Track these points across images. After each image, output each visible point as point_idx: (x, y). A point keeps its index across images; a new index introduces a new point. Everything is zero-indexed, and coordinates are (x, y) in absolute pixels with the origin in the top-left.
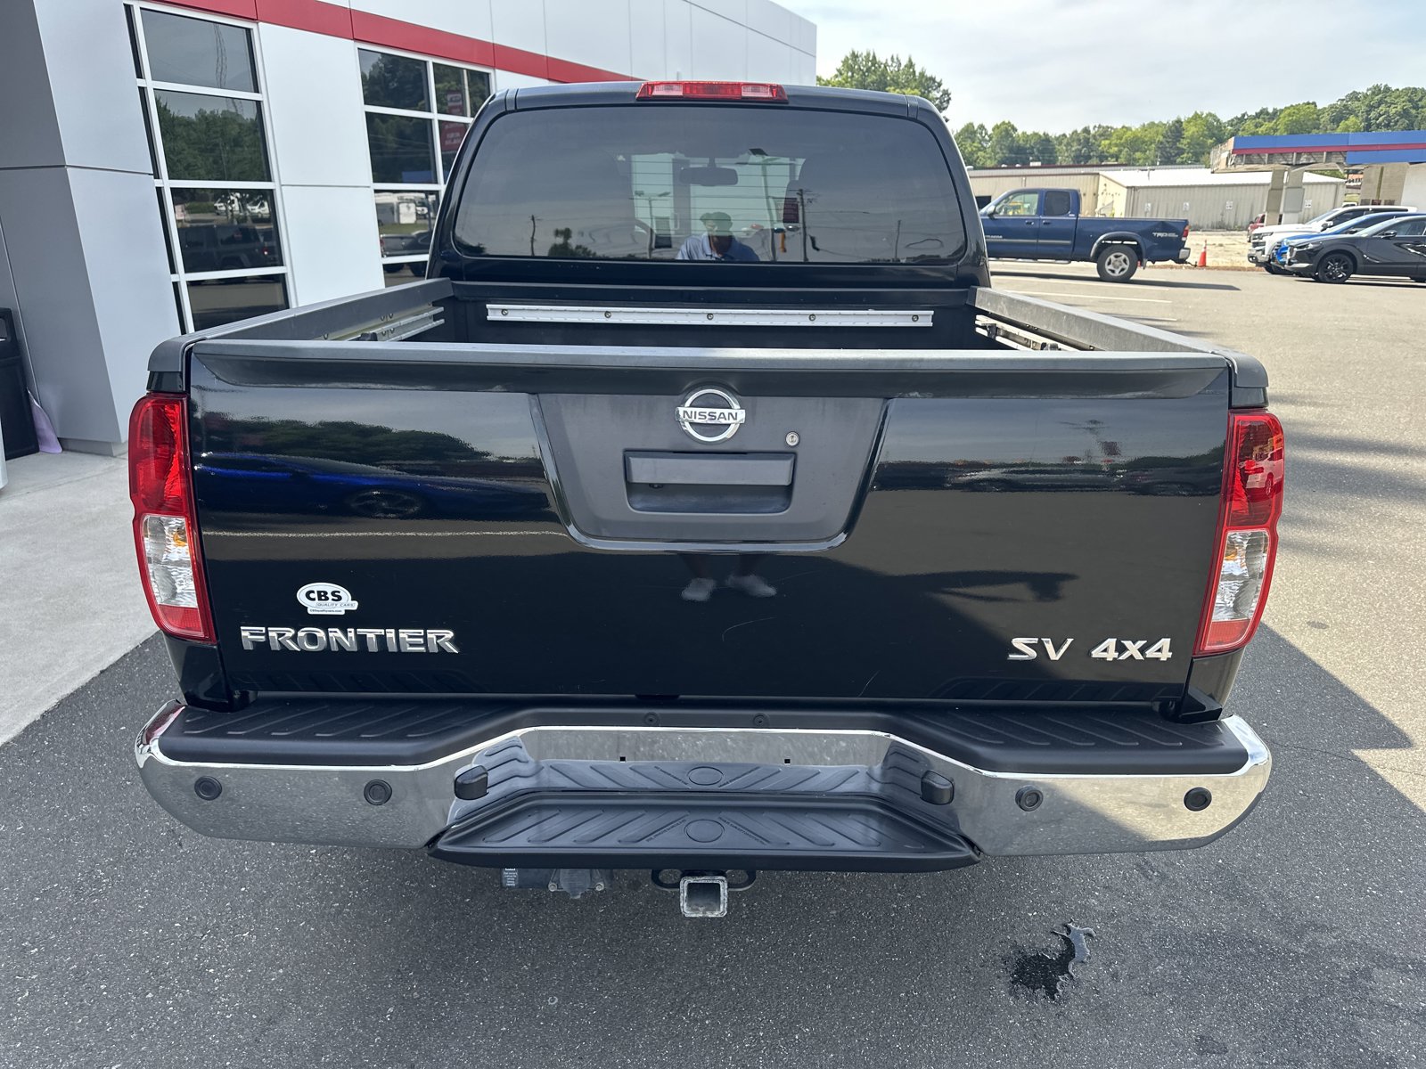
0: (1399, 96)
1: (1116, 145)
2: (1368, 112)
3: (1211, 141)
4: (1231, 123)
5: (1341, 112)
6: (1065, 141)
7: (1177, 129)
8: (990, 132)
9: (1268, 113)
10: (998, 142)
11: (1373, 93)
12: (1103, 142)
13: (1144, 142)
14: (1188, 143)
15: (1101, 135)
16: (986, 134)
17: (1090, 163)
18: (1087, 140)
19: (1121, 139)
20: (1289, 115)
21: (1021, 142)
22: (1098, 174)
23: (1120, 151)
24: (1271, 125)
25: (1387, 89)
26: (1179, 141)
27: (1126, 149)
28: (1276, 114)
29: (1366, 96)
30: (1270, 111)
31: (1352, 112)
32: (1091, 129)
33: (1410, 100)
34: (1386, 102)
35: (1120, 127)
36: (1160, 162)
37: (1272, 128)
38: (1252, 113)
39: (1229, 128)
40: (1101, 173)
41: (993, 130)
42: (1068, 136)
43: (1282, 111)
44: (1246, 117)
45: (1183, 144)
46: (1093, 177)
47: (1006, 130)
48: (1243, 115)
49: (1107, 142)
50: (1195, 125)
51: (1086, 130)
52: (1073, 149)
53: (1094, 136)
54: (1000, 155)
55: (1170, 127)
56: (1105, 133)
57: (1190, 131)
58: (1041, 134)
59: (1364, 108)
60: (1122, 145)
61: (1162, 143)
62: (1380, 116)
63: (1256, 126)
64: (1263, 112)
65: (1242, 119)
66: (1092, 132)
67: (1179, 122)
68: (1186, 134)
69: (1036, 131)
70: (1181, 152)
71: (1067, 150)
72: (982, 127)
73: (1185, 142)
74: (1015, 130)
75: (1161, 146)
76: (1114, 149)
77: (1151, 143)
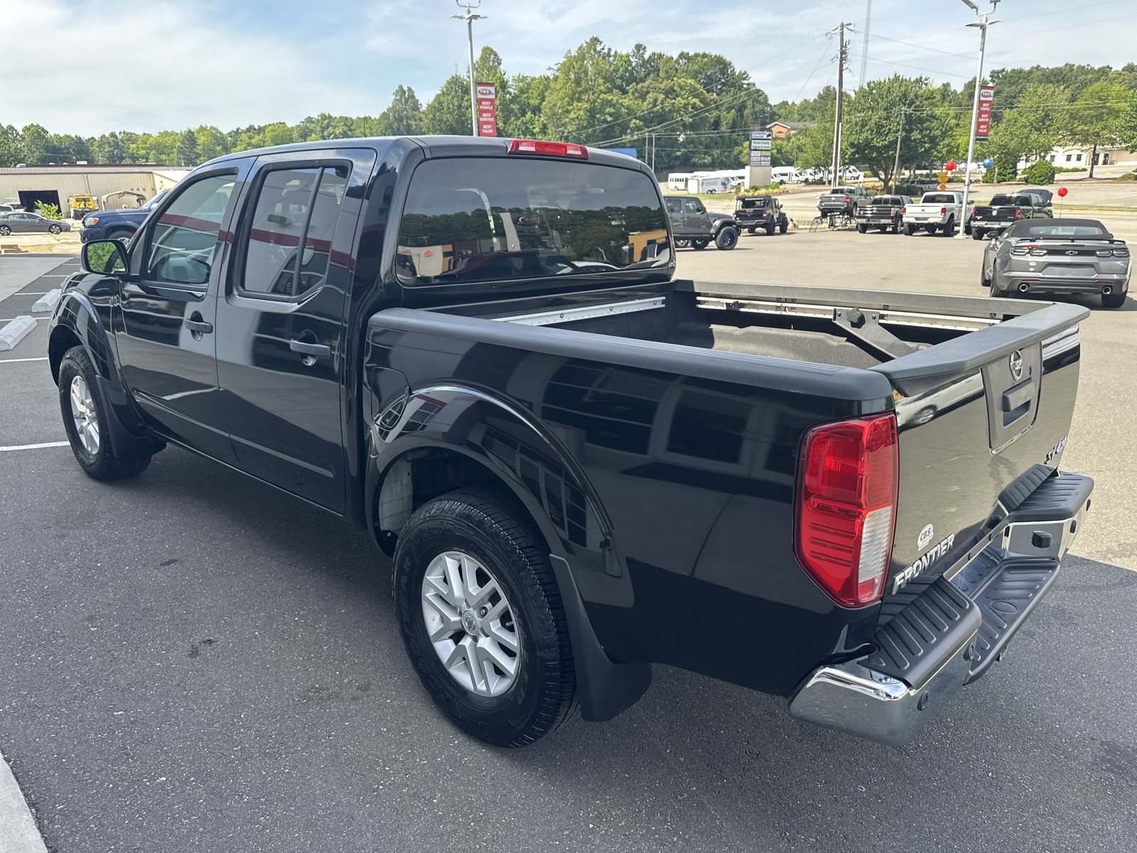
0: (338, 122)
1: (144, 149)
2: (323, 132)
3: (220, 148)
4: (230, 134)
5: (304, 130)
6: (96, 144)
7: (190, 138)
8: (21, 133)
9: (255, 129)
10: (33, 143)
11: (322, 119)
12: (131, 146)
13: (165, 147)
14: (203, 149)
15: (128, 140)
16: (18, 134)
17: (137, 162)
18: (117, 144)
19: (146, 143)
20: (272, 131)
21: (55, 143)
22: (152, 173)
23: (148, 154)
24: (260, 137)
25: (330, 117)
26: (195, 147)
27: (153, 152)
28: (261, 130)
29: (318, 120)
30: (256, 127)
31: (312, 131)
32: (117, 134)
33: (346, 125)
34: (332, 126)
35: (141, 134)
36: (184, 163)
37: (261, 140)
38: (243, 128)
39: (229, 138)
40: (153, 172)
41: (23, 131)
42: (97, 139)
43: (265, 127)
44: (240, 131)
45: (199, 149)
46: (148, 175)
47: (37, 133)
48: (238, 130)
49: (135, 146)
50: (204, 135)
51: (113, 135)
52: (106, 150)
53: (122, 141)
54: (37, 153)
55: (185, 136)
56: (131, 138)
57: (202, 139)
58: (73, 136)
59: (319, 129)
60: (148, 148)
61: (181, 148)
62: (331, 134)
63: (250, 139)
64: (251, 129)
65: (237, 132)
66: (120, 137)
67: (190, 132)
68: (199, 142)
69: (68, 134)
70: (198, 156)
71: (100, 151)
72: (11, 128)
73: (200, 148)
74: (47, 132)
75: (181, 151)
76: (142, 152)
77: (172, 148)
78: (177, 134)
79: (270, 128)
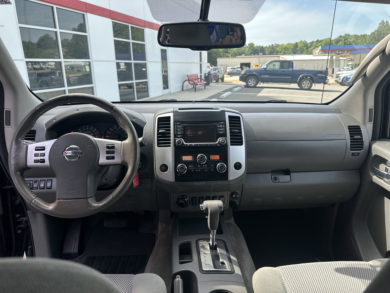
0: (352, 37)
1: (281, 49)
2: (345, 41)
3: (305, 48)
4: (310, 43)
5: (338, 40)
6: (267, 48)
7: (296, 45)
8: (247, 46)
9: (319, 41)
10: (250, 48)
11: (346, 36)
13: (288, 48)
14: (300, 49)
15: (277, 46)
16: (246, 46)
17: (274, 53)
18: (273, 48)
19: (282, 47)
20: (325, 41)
21: (256, 48)
22: (279, 56)
23: (282, 51)
24: (320, 44)
25: (349, 35)
29: (344, 36)
30: (320, 40)
31: (340, 41)
33: (355, 38)
34: (349, 38)
35: (281, 44)
36: (292, 53)
38: (315, 41)
39: (309, 45)
44: (314, 42)
45: (298, 49)
47: (252, 45)
48: (313, 41)
49: (278, 48)
50: (301, 44)
51: (273, 45)
52: (269, 50)
53: (275, 47)
54: (251, 52)
55: (294, 45)
56: (278, 46)
57: (300, 45)
58: (261, 46)
59: (343, 40)
62: (348, 42)
63: (316, 44)
64: (318, 40)
65: (312, 42)
66: (274, 45)
67: (297, 43)
68: (299, 46)
70: (298, 51)
74: (254, 45)
75: (292, 49)
76: (280, 50)
77: (290, 49)
78: (292, 44)
79: (324, 40)
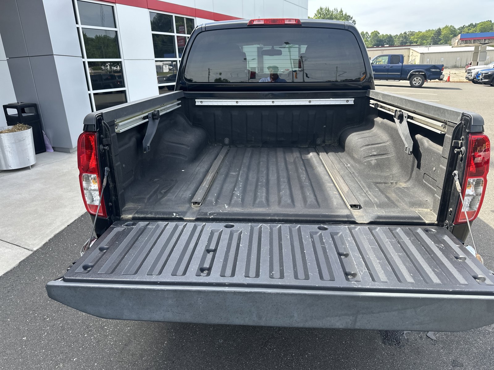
1: (416, 38)
3: (452, 36)
4: (459, 29)
6: (397, 37)
7: (439, 32)
8: (370, 35)
9: (473, 25)
10: (373, 38)
12: (411, 37)
13: (426, 37)
14: (443, 37)
16: (368, 35)
17: (407, 45)
18: (406, 37)
19: (418, 36)
20: (481, 25)
21: (381, 38)
22: (410, 49)
23: (418, 40)
26: (440, 36)
27: (420, 39)
28: (475, 26)
30: (474, 24)
32: (407, 32)
35: (417, 31)
36: (433, 44)
37: (474, 30)
38: (467, 25)
39: (458, 31)
40: (410, 48)
41: (371, 34)
42: (398, 35)
43: (478, 24)
44: (465, 27)
46: (408, 50)
47: (376, 34)
48: (464, 26)
49: (413, 37)
50: (446, 30)
51: (405, 33)
52: (400, 40)
53: (408, 35)
54: (374, 43)
56: (412, 34)
57: (444, 32)
58: (389, 35)
60: (418, 38)
61: (433, 37)
63: (469, 30)
64: (471, 25)
66: (407, 34)
67: (440, 29)
68: (442, 33)
69: (387, 34)
70: (440, 40)
71: (398, 40)
72: (367, 33)
73: (441, 36)
74: (379, 33)
76: (416, 40)
77: (429, 37)
78: (434, 30)
79: (481, 24)
